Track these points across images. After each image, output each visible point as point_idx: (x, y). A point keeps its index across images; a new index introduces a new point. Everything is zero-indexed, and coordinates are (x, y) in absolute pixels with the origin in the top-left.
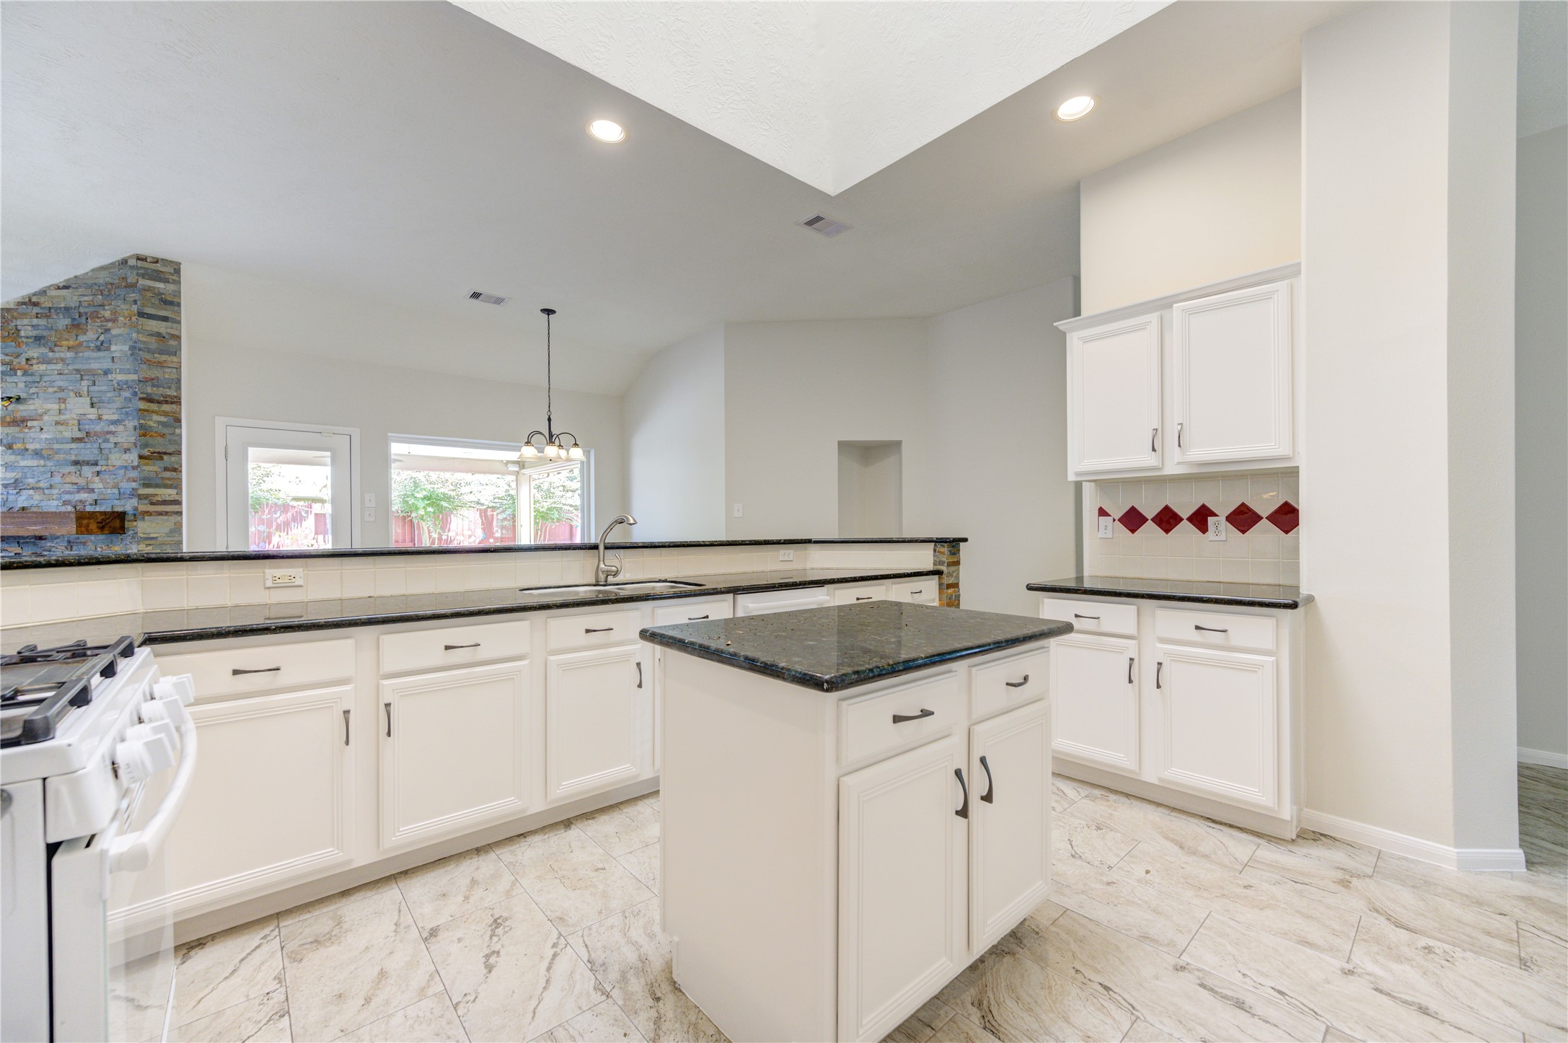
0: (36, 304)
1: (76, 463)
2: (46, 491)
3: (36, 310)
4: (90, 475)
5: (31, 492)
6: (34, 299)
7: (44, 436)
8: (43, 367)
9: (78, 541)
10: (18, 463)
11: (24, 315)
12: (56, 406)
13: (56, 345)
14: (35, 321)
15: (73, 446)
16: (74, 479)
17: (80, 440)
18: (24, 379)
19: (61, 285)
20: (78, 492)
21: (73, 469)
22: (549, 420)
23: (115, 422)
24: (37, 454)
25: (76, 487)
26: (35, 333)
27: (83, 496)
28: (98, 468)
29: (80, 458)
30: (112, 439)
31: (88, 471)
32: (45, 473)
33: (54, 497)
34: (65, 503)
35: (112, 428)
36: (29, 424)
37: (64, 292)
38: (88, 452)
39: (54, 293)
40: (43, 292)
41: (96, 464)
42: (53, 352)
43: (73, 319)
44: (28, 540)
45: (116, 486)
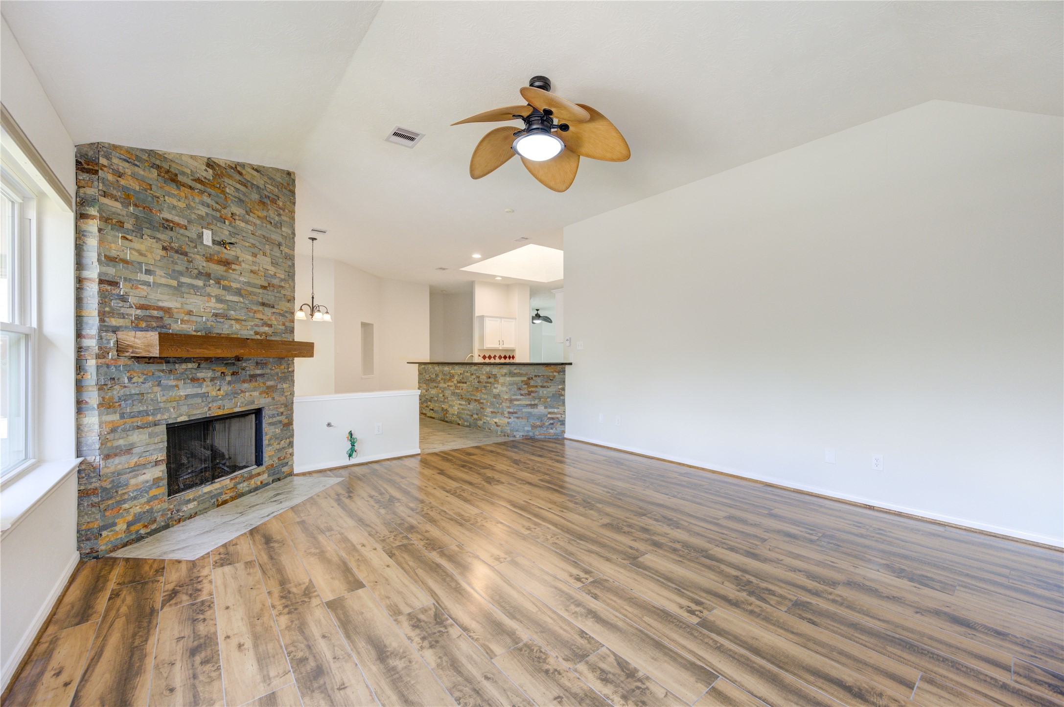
0: (240, 173)
1: (263, 304)
2: (243, 323)
3: (238, 177)
4: (270, 314)
5: (233, 322)
6: (239, 168)
7: (242, 279)
8: (243, 225)
9: (262, 362)
10: (225, 296)
11: (230, 177)
12: (250, 258)
13: (251, 211)
14: (239, 186)
15: (261, 291)
16: (260, 316)
17: (264, 288)
18: (230, 229)
19: (255, 167)
20: (262, 326)
21: (261, 308)
22: (313, 298)
23: (282, 280)
24: (238, 292)
25: (262, 322)
26: (237, 194)
27: (266, 329)
28: (274, 310)
29: (266, 302)
30: (283, 292)
31: (268, 311)
32: (242, 308)
33: (249, 328)
34: (256, 333)
35: (283, 284)
36: (233, 266)
37: (255, 173)
38: (269, 297)
39: (250, 170)
40: (243, 166)
41: (273, 307)
42: (249, 215)
43: (261, 197)
44: (230, 361)
45: (284, 324)
